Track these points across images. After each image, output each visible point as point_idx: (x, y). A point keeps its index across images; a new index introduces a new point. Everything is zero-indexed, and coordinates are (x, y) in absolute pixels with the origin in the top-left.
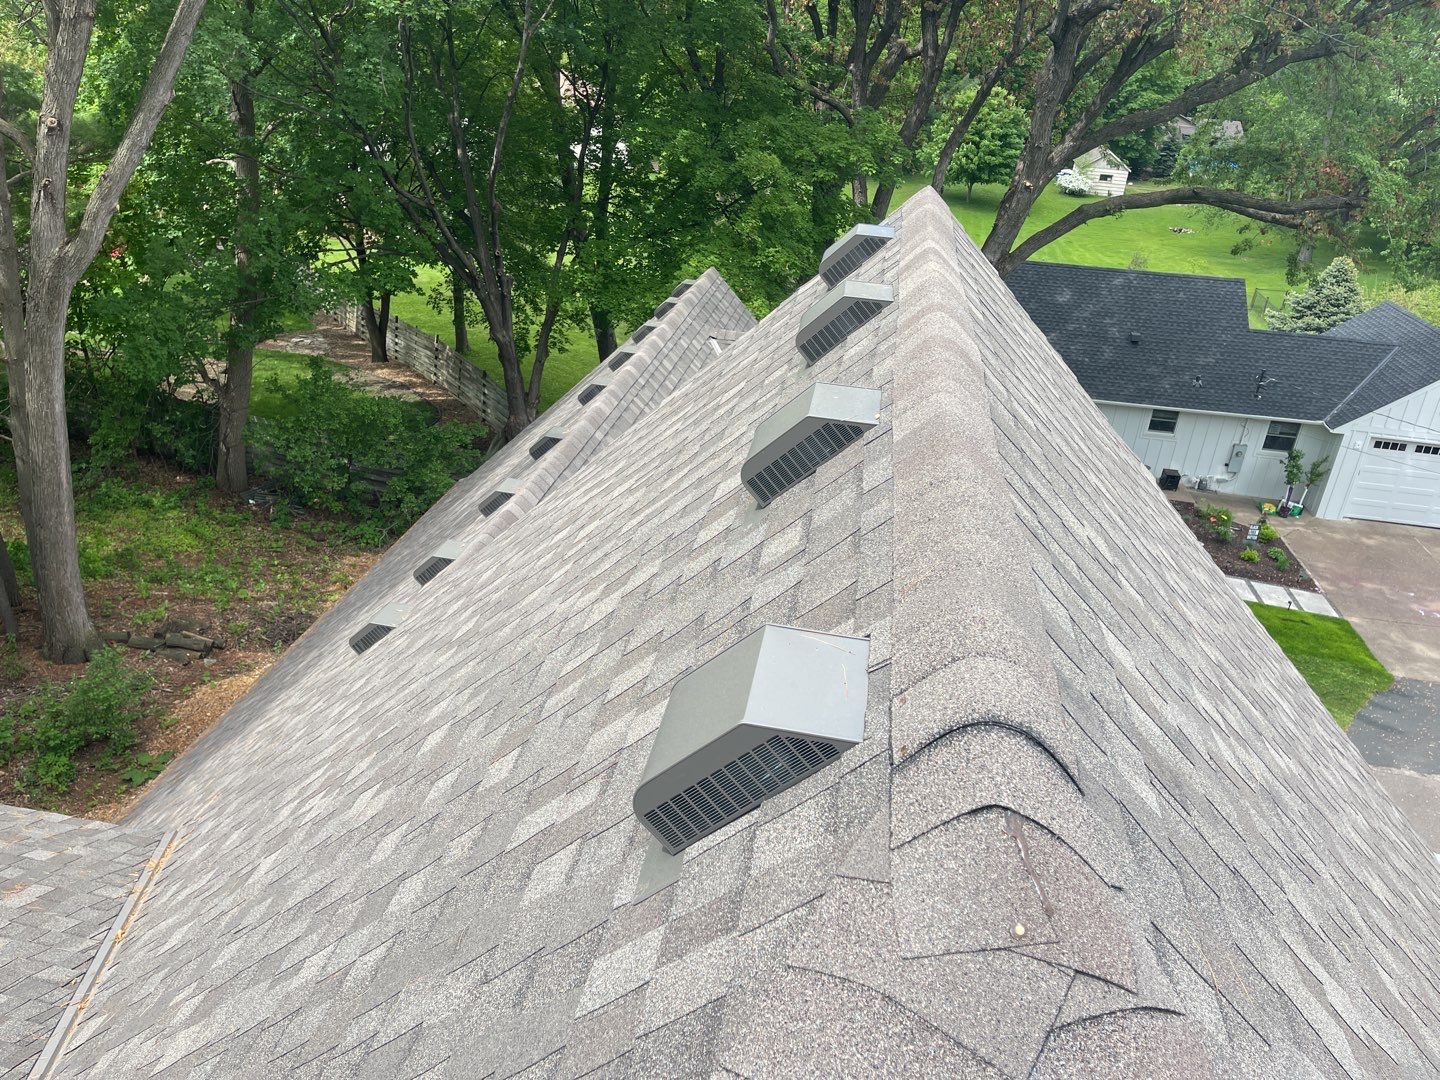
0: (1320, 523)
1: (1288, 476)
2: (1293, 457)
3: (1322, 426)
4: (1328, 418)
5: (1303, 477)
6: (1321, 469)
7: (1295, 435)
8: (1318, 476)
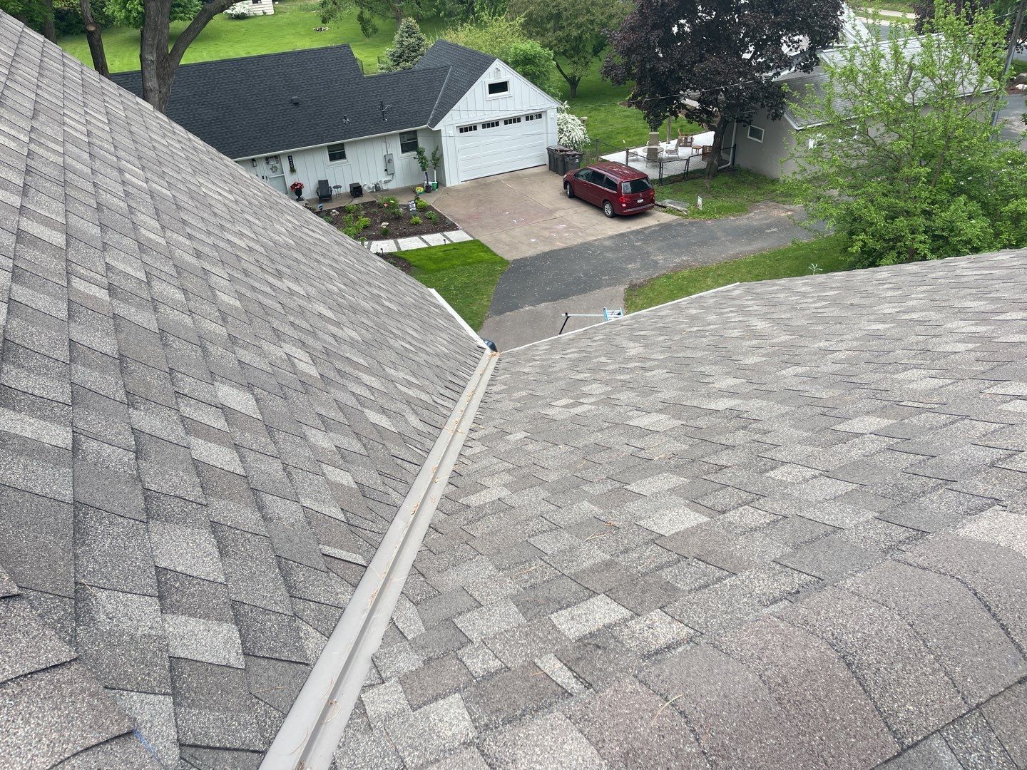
0: (450, 189)
1: (421, 166)
2: (420, 153)
3: (427, 128)
4: (429, 122)
5: (430, 163)
6: (437, 155)
7: (416, 138)
8: (438, 161)
